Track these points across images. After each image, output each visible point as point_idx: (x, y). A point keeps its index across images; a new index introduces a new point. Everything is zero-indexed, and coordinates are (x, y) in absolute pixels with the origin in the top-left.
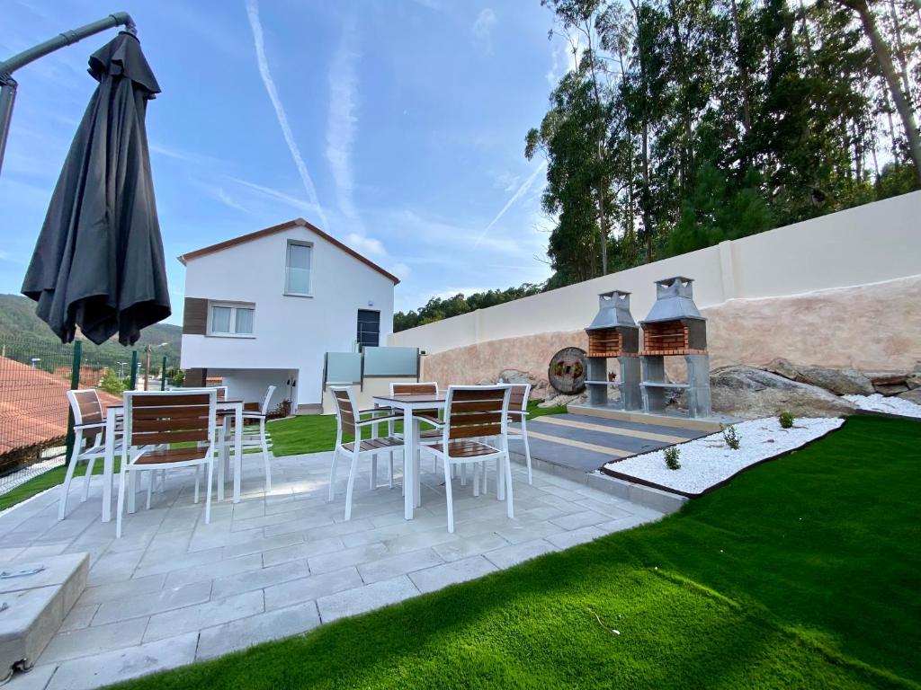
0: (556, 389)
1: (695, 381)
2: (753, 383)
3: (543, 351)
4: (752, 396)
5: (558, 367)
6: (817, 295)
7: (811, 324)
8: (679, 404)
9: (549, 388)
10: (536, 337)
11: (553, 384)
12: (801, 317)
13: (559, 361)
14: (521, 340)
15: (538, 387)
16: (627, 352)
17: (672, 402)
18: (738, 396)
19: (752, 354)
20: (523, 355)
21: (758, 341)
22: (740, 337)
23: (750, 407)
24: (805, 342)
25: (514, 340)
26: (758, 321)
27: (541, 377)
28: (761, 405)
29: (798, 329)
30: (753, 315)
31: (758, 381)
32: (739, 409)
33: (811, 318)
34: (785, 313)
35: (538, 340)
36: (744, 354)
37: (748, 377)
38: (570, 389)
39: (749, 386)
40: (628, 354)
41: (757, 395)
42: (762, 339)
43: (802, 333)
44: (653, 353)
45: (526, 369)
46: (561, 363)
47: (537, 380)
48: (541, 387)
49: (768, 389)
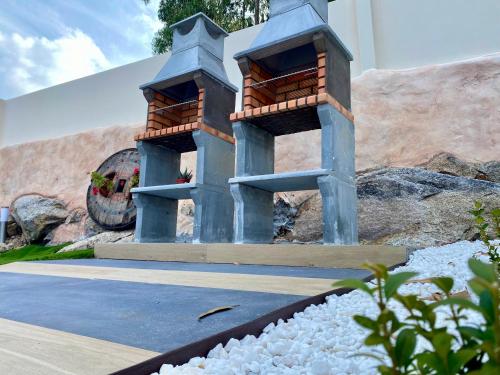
0: (97, 221)
1: (335, 162)
2: (417, 186)
3: (87, 160)
4: (419, 207)
5: (106, 184)
6: (489, 58)
7: (484, 100)
8: (294, 234)
9: (86, 221)
10: (81, 136)
11: (92, 213)
12: (470, 90)
13: (108, 172)
14: (55, 144)
15: (68, 220)
16: (212, 126)
17: (283, 231)
18: (394, 209)
19: (403, 149)
20: (54, 167)
21: (411, 129)
22: (385, 123)
23: (418, 226)
24: (477, 126)
25: (43, 144)
26: (409, 99)
27: (76, 205)
28: (437, 221)
29: (466, 108)
30: (403, 90)
31: (423, 182)
32: (398, 231)
33: (483, 90)
34: (447, 85)
35: (82, 143)
36: (392, 150)
37: (407, 178)
38: (119, 219)
39: (411, 190)
40: (213, 131)
41: (429, 204)
42: (416, 124)
43: (474, 113)
44: (257, 112)
45: (55, 191)
46: (111, 176)
47: (69, 209)
48: (73, 221)
49: (445, 193)
